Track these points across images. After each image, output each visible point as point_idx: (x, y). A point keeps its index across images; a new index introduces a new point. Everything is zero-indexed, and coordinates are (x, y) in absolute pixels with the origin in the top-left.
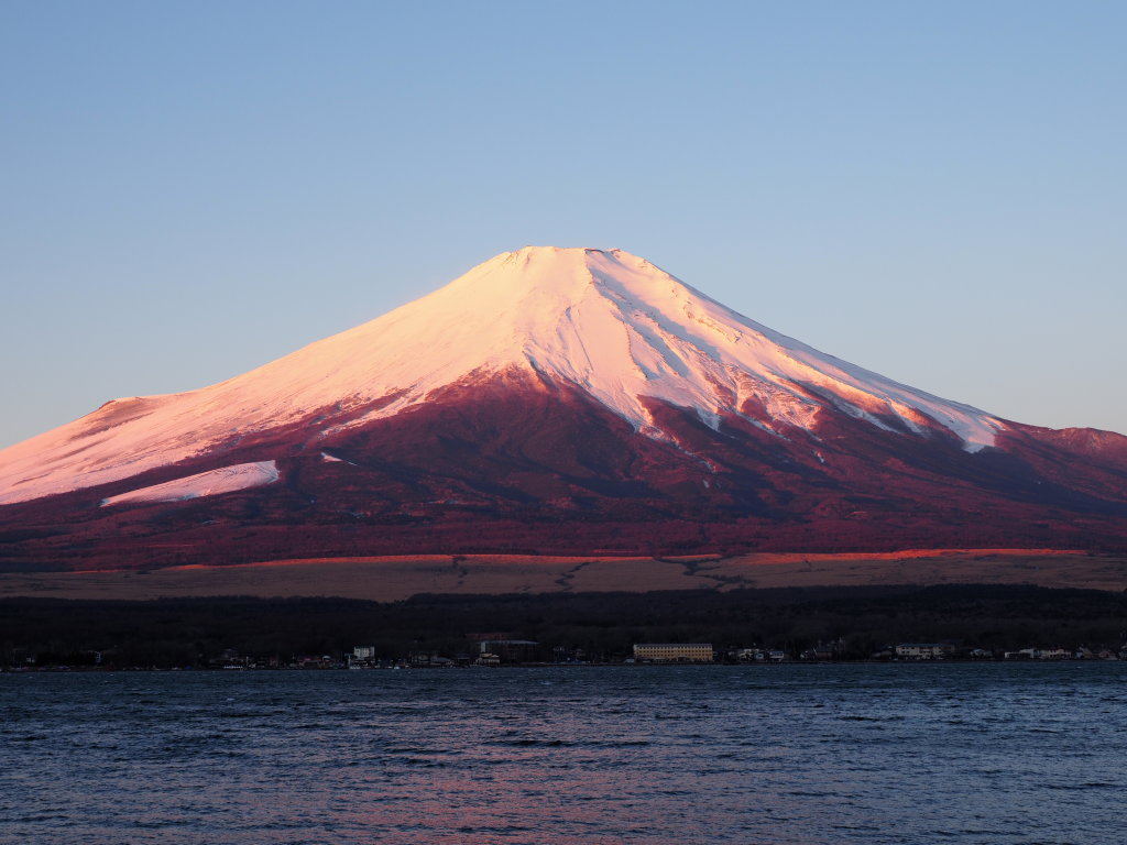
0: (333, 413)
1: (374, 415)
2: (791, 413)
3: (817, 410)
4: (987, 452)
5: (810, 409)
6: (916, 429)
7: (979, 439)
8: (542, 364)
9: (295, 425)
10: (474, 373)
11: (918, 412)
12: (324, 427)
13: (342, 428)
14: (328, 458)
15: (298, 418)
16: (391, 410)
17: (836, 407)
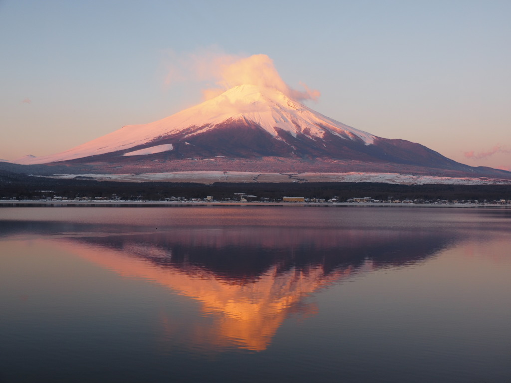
0: (187, 131)
1: (199, 132)
2: (316, 133)
3: (324, 132)
4: (371, 146)
5: (322, 132)
6: (351, 139)
7: (369, 142)
8: (247, 118)
9: (177, 134)
10: (228, 120)
11: (352, 134)
12: (185, 135)
13: (190, 135)
14: (187, 143)
15: (178, 132)
16: (204, 130)
17: (329, 132)
